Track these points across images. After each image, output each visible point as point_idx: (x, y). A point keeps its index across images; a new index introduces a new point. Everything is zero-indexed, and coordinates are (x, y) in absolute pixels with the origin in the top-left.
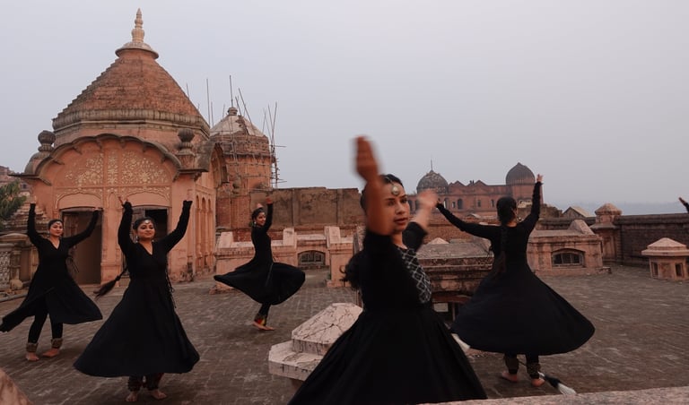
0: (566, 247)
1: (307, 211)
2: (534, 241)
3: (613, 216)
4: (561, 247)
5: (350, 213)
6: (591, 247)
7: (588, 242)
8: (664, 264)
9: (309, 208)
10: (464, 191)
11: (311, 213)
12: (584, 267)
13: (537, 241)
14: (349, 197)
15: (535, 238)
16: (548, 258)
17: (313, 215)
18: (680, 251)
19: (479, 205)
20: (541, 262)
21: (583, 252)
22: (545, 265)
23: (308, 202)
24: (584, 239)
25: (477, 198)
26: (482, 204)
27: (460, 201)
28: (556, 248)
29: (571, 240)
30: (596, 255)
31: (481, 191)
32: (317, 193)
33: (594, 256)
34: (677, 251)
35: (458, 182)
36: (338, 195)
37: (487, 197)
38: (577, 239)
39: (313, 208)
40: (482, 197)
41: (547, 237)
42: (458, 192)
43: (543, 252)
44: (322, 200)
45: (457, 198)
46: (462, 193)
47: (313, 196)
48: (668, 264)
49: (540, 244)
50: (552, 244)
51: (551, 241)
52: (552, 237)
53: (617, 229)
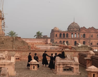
0: (68, 66)
1: (2, 44)
2: (57, 64)
3: (91, 55)
4: (66, 66)
5: (18, 45)
6: (76, 66)
7: (75, 64)
8: (90, 74)
9: (3, 43)
10: (86, 31)
11: (4, 45)
12: (73, 72)
13: (58, 64)
14: (17, 40)
15: (58, 63)
16: (62, 69)
17: (4, 46)
18: (95, 70)
19: (92, 37)
20: (59, 70)
21: (73, 68)
22: (60, 71)
23: (3, 41)
24: (73, 64)
25: (91, 34)
26: (93, 36)
27: (84, 35)
28: (64, 66)
29: (69, 64)
30: (77, 69)
31: (93, 31)
32: (6, 38)
33: (76, 69)
34: (94, 70)
35: (84, 27)
36: (14, 39)
37: (95, 34)
38: (71, 64)
39: (4, 43)
40: (93, 34)
41: (62, 63)
42: (84, 31)
43: (60, 67)
44: (8, 40)
45: (83, 34)
46: (85, 31)
47: (5, 39)
48: (91, 74)
49: (59, 65)
50: (63, 65)
51: (63, 64)
52: (63, 63)
53: (91, 60)
